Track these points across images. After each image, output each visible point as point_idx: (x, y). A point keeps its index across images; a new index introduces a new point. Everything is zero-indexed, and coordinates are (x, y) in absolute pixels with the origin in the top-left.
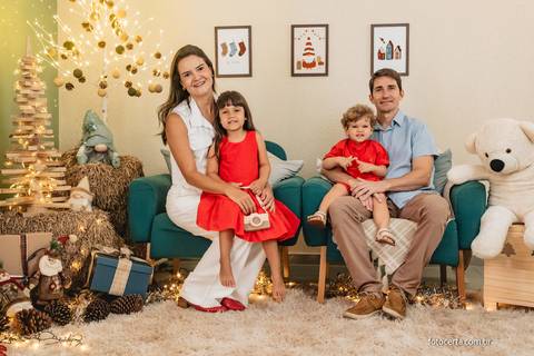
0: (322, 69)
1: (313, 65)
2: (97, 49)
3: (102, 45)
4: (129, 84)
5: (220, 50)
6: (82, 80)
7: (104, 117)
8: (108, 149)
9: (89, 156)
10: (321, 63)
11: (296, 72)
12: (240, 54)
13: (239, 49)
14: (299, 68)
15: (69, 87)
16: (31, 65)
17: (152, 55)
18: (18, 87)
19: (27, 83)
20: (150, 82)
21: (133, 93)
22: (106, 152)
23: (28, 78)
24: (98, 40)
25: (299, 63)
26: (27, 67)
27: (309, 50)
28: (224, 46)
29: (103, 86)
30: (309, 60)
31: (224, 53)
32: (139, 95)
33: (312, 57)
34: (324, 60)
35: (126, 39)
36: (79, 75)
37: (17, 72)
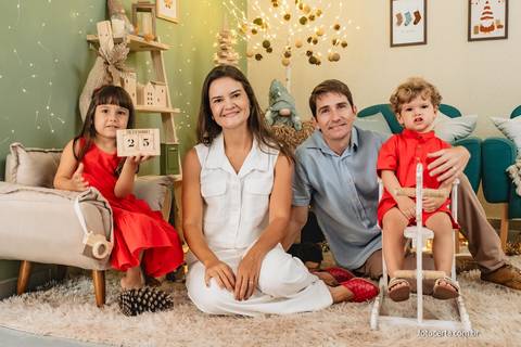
0: (501, 32)
1: (491, 28)
2: (283, 22)
3: (287, 17)
4: (309, 53)
5: (395, 20)
6: (270, 50)
7: (288, 86)
8: (291, 113)
9: (275, 119)
10: (500, 27)
11: (473, 36)
12: (415, 23)
13: (414, 18)
14: (476, 33)
15: (259, 57)
16: (227, 38)
17: (332, 27)
18: (216, 58)
19: (224, 54)
20: (330, 51)
21: (313, 61)
22: (289, 116)
23: (224, 49)
24: (284, 13)
25: (476, 27)
26: (224, 40)
27: (487, 14)
28: (399, 16)
29: (288, 55)
30: (487, 24)
31: (399, 23)
32: (319, 63)
33: (490, 20)
34: (503, 23)
35: (309, 11)
36: (266, 45)
37: (216, 45)
